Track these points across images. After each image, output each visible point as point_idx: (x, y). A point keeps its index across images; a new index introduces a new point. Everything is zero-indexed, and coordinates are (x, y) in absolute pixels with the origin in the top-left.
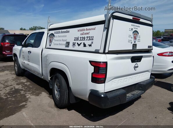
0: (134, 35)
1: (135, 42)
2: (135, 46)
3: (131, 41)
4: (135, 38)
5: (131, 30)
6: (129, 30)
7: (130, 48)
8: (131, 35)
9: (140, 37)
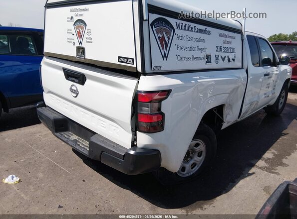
0: (78, 28)
1: (80, 43)
2: (81, 50)
3: (73, 41)
4: (80, 35)
5: (70, 20)
6: (68, 21)
7: (73, 53)
8: (71, 30)
9: (89, 33)
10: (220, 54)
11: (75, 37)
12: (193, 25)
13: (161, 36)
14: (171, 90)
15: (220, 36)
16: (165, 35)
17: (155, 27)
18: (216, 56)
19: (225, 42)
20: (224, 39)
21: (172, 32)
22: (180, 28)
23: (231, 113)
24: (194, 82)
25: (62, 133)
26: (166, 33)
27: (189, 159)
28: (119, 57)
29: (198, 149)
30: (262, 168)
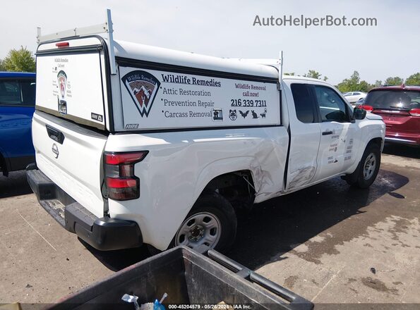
0: (60, 80)
4: (62, 88)
5: (54, 70)
8: (55, 82)
9: (69, 85)
10: (238, 109)
11: (59, 89)
12: (190, 77)
13: (137, 90)
14: (148, 151)
15: (237, 87)
16: (144, 89)
17: (128, 81)
18: (231, 111)
19: (246, 95)
20: (245, 91)
21: (156, 86)
22: (169, 81)
23: (269, 181)
24: (186, 141)
25: (48, 201)
26: (146, 87)
27: (198, 237)
28: (92, 113)
29: (208, 225)
30: (300, 255)
